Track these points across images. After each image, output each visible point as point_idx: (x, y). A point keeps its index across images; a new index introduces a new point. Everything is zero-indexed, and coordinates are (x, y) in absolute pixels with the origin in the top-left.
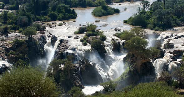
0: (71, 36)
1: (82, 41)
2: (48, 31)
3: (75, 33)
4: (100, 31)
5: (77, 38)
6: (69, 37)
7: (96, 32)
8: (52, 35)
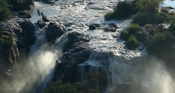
0: (98, 25)
1: (123, 37)
2: (38, 11)
3: (108, 17)
4: (170, 11)
5: (112, 28)
6: (92, 27)
7: (161, 14)
8: (48, 21)
